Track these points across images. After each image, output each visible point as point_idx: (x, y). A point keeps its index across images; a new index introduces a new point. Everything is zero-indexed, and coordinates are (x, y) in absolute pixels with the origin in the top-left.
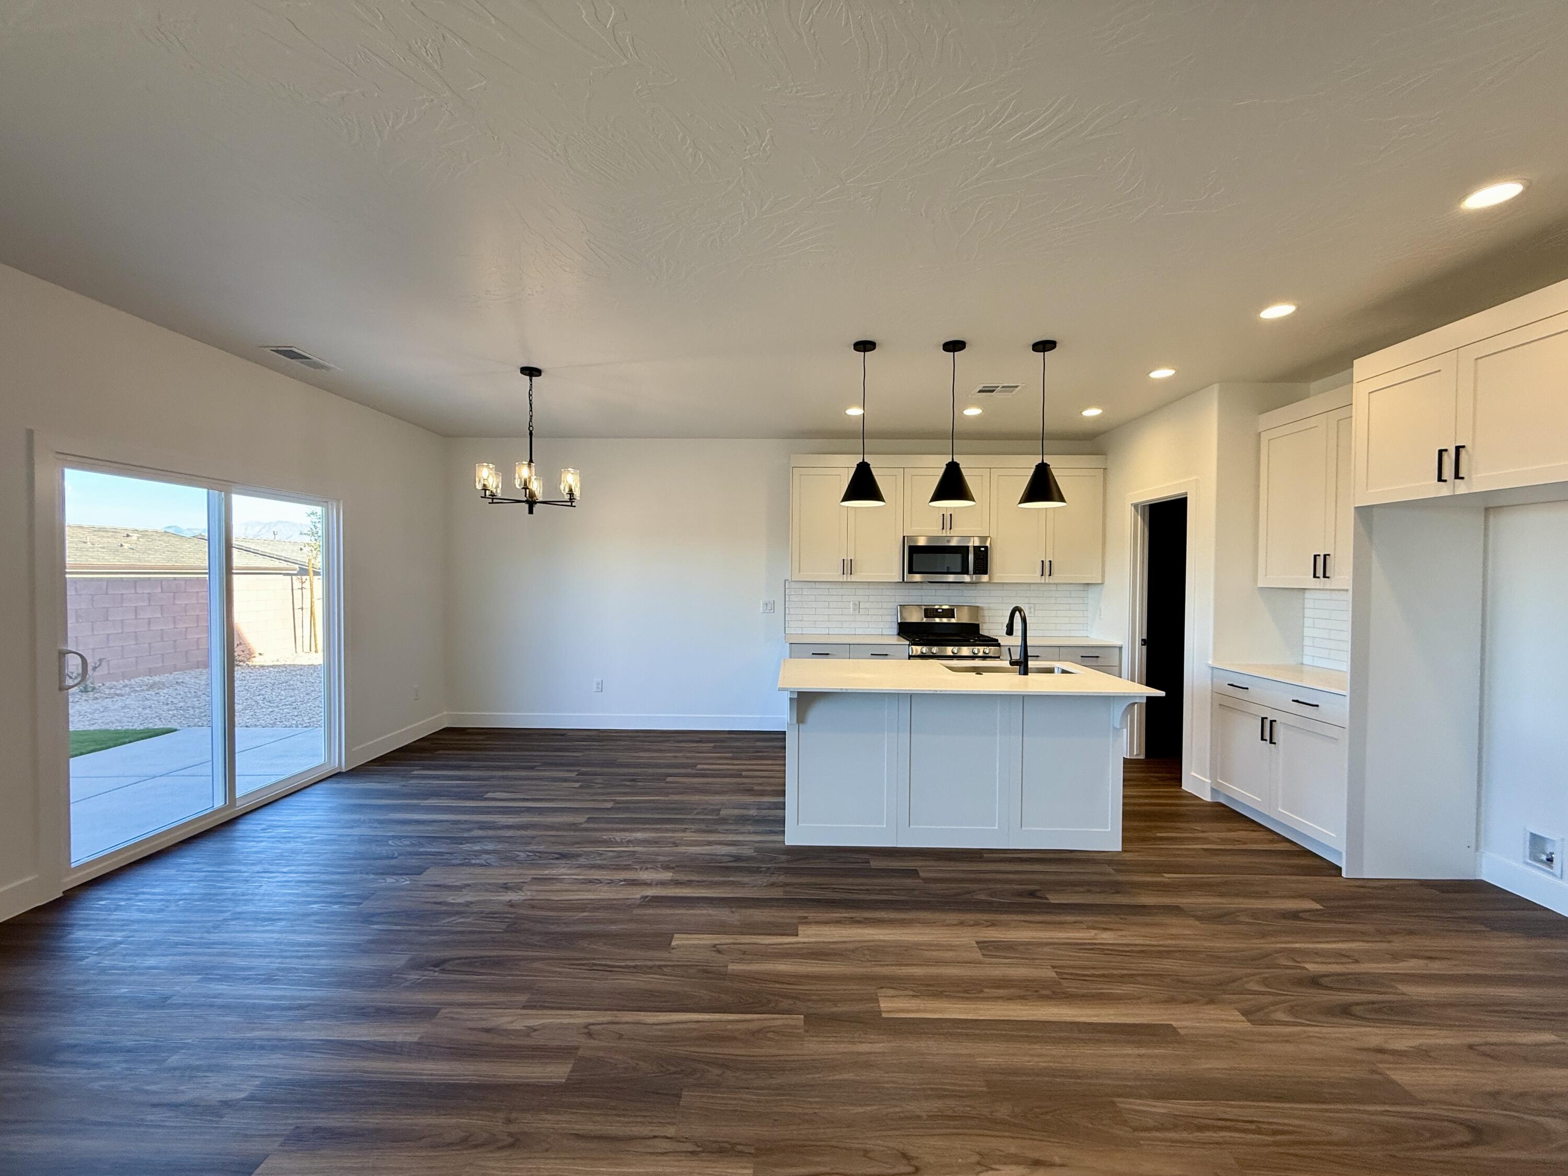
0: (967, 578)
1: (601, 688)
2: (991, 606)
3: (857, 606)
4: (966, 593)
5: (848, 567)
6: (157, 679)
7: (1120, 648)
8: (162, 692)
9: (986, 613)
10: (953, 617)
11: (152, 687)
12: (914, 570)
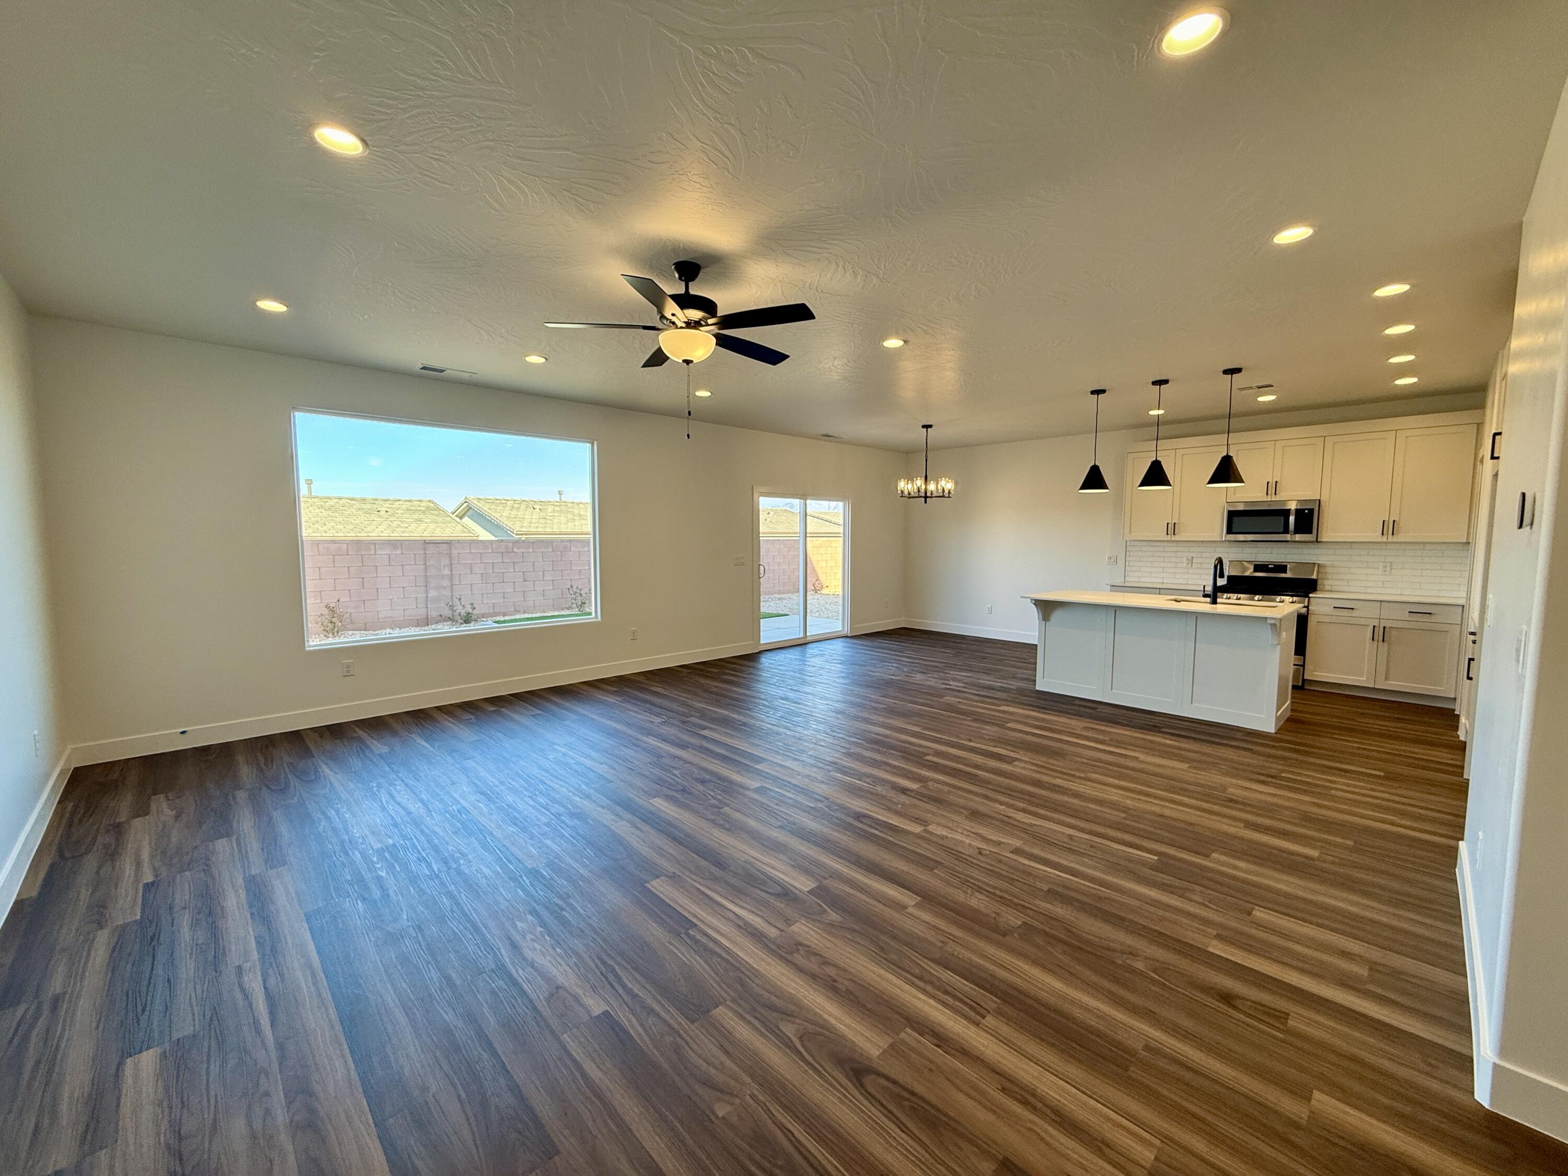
0: (1288, 537)
1: (990, 611)
2: (1336, 564)
3: (1191, 561)
4: (1306, 551)
5: (1172, 529)
6: (781, 596)
7: (1463, 606)
8: (784, 601)
9: (1329, 570)
10: (1286, 573)
11: (779, 599)
12: (1233, 531)
